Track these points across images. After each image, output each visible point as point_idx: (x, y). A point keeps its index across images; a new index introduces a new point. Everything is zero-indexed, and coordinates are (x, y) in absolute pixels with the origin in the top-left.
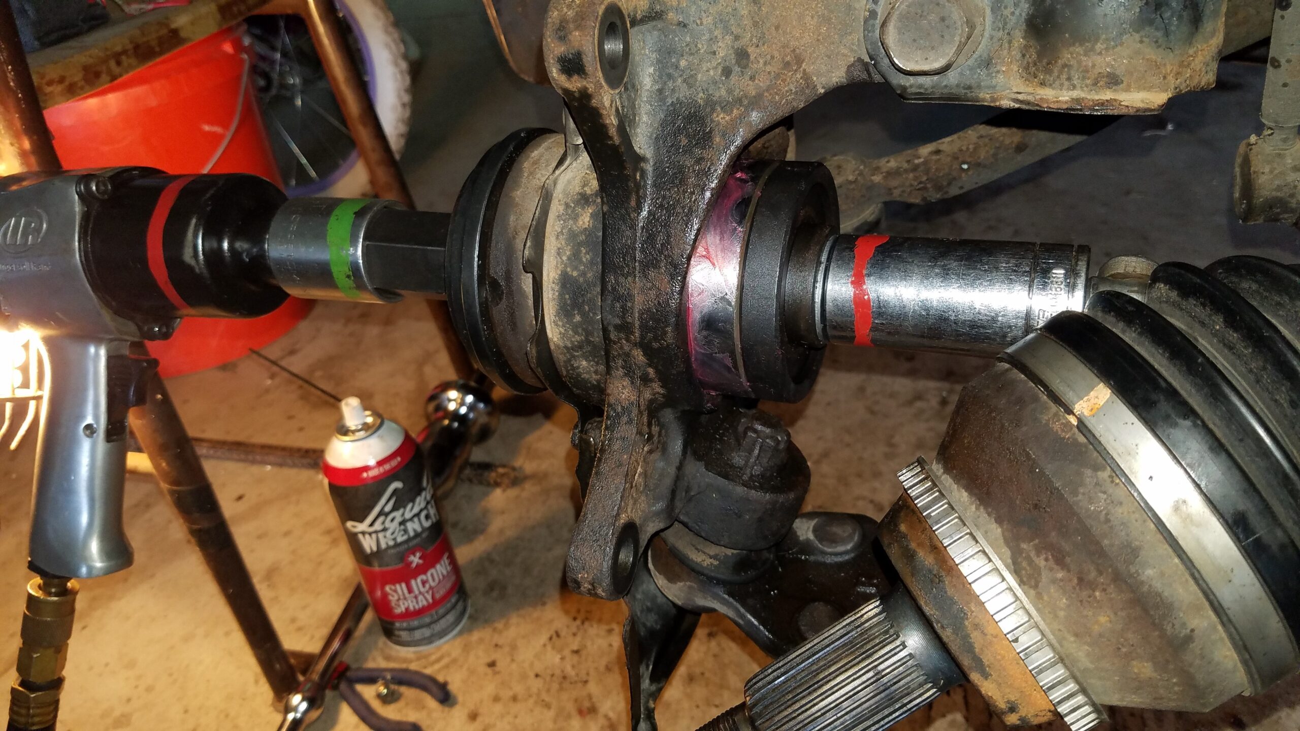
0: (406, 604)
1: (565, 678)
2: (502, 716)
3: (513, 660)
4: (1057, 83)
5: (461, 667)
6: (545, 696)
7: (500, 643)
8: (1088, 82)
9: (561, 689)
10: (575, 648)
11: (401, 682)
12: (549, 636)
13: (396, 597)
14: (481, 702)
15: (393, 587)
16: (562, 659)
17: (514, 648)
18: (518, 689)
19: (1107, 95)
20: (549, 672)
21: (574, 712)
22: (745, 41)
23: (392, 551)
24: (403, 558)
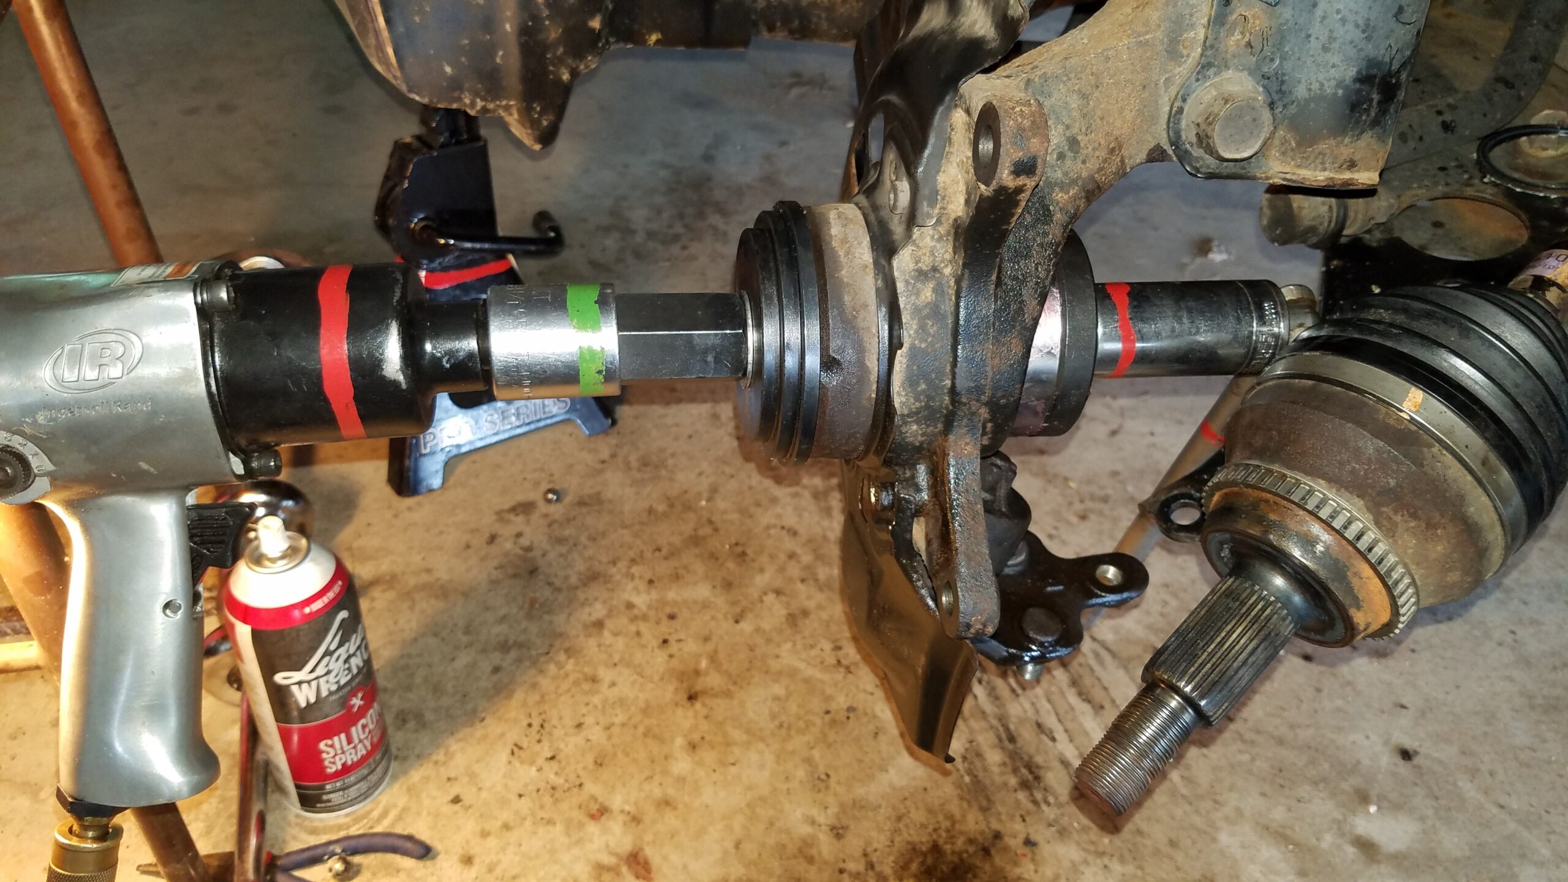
0: (343, 761)
1: (553, 788)
2: (503, 850)
3: (480, 789)
4: (1313, 165)
5: (419, 814)
6: (541, 814)
7: (452, 775)
8: (1336, 165)
9: (556, 801)
10: (549, 756)
11: (355, 852)
12: (509, 751)
13: (332, 754)
14: (468, 842)
15: (329, 742)
16: (540, 770)
17: (472, 776)
18: (506, 816)
19: (1347, 175)
20: (532, 788)
21: (586, 820)
22: (1075, 131)
23: (334, 697)
24: (344, 702)
